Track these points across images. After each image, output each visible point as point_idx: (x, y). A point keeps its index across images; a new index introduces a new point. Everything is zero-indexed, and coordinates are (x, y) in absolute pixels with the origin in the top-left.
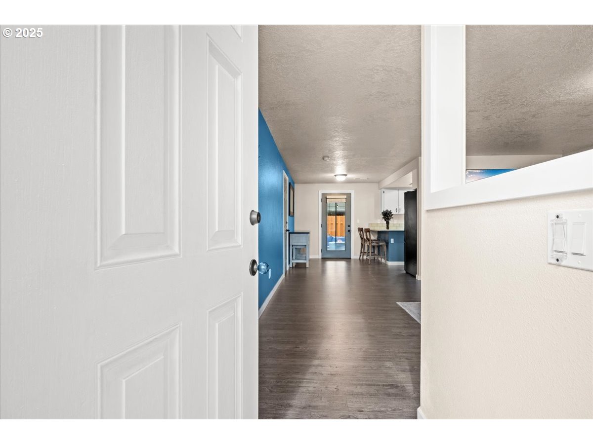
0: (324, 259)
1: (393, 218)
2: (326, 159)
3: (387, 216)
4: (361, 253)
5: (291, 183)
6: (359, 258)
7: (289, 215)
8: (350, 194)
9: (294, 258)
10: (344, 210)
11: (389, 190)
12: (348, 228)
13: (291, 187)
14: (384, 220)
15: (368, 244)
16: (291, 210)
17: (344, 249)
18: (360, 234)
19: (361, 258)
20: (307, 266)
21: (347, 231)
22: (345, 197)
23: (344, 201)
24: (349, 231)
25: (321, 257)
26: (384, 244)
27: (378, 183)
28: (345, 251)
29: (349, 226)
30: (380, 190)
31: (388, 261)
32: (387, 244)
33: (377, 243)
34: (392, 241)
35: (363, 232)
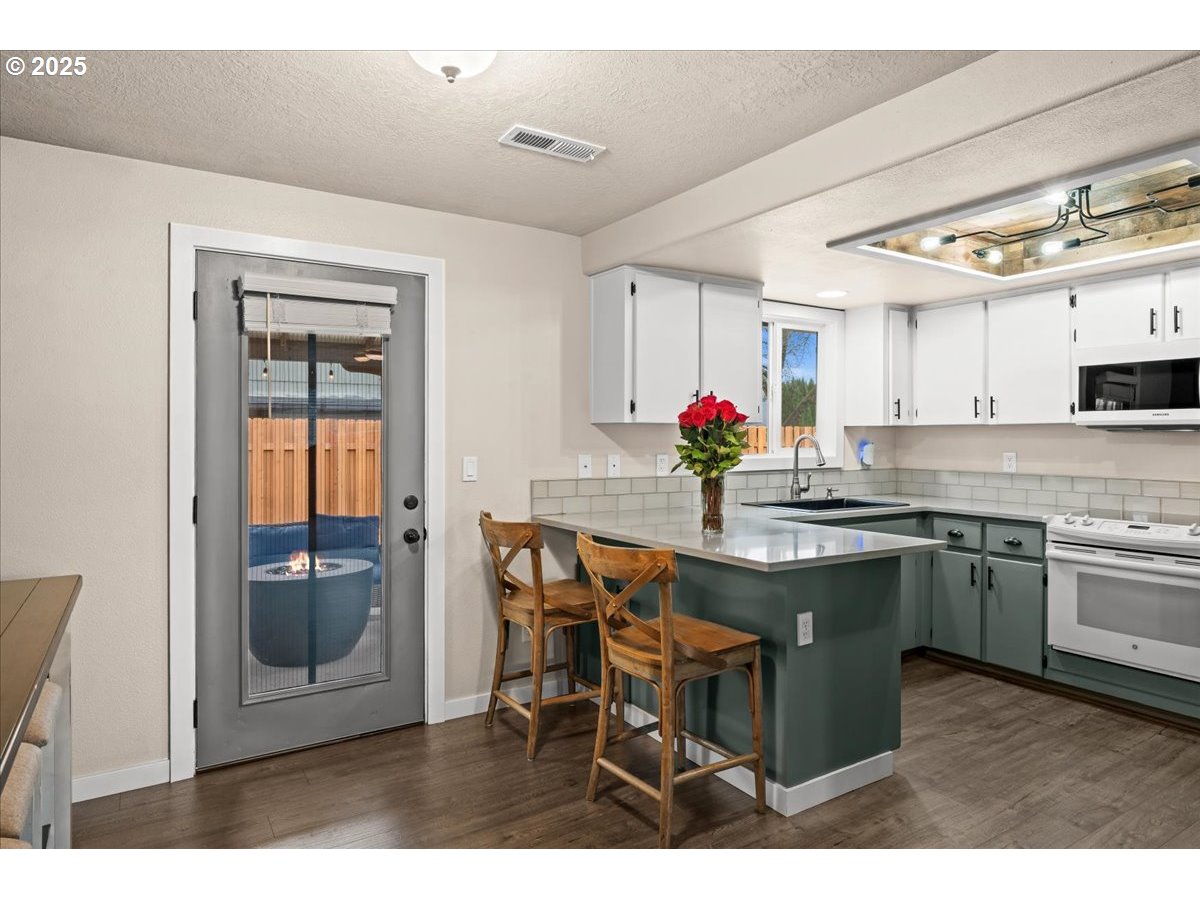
4: (500, 679)
8: (424, 277)
12: (407, 519)
21: (397, 534)
22: (388, 295)
24: (411, 538)
25: (190, 773)
26: (754, 657)
27: (581, 236)
28: (389, 680)
29: (411, 503)
30: (592, 280)
31: (772, 776)
32: (769, 650)
33: (710, 658)
34: (806, 628)
35: (538, 552)
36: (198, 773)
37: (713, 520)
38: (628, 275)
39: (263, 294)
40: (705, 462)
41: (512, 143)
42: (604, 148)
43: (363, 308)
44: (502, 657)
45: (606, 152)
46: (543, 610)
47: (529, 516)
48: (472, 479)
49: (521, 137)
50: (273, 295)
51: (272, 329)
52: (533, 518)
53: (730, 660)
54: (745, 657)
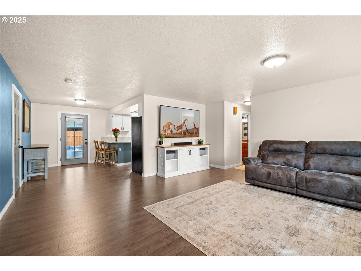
0: (63, 167)
1: (120, 134)
2: (69, 81)
3: (116, 132)
4: (96, 158)
5: (26, 100)
7: (23, 130)
8: (87, 115)
9: (30, 171)
10: (82, 127)
11: (116, 116)
12: (85, 141)
13: (26, 104)
14: (113, 135)
15: (103, 153)
16: (26, 126)
17: (82, 157)
18: (96, 145)
19: (96, 162)
20: (46, 177)
21: (84, 143)
22: (83, 117)
23: (82, 120)
24: (86, 143)
25: (60, 165)
27: (108, 110)
29: (86, 139)
30: (110, 115)
31: (117, 163)
32: (117, 151)
33: (109, 151)
34: (120, 149)
35: (98, 144)
36: (61, 166)
37: (116, 140)
38: (112, 115)
39: (68, 118)
43: (80, 119)
44: (96, 155)
46: (99, 150)
47: (102, 140)
49: (93, 105)
53: (112, 152)
54: (114, 152)
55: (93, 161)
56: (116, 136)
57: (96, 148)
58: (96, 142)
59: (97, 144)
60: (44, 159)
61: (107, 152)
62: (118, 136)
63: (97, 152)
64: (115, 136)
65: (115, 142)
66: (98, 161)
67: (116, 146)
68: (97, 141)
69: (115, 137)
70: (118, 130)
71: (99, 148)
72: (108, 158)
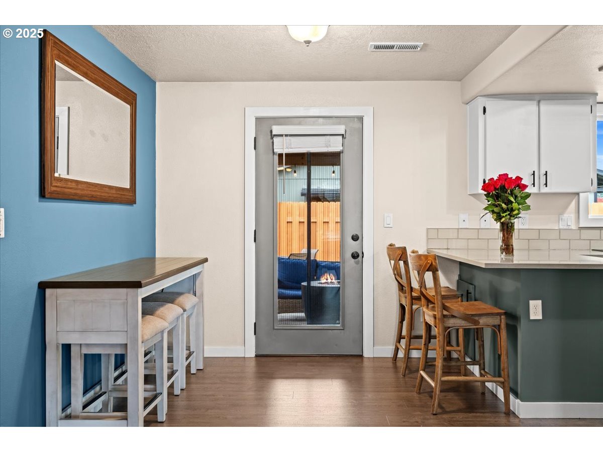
0: (267, 362)
1: (528, 208)
4: (400, 337)
6: (390, 354)
11: (505, 104)
12: (352, 246)
14: (490, 217)
17: (338, 324)
18: (397, 272)
19: (401, 354)
21: (348, 254)
24: (355, 256)
25: (253, 355)
26: (501, 322)
27: (460, 81)
28: (343, 330)
29: (355, 238)
30: (468, 106)
31: (516, 395)
32: (513, 320)
33: (467, 318)
34: (536, 310)
35: (406, 263)
36: (256, 356)
37: (508, 249)
38: (481, 102)
39: (282, 135)
40: (498, 213)
41: (375, 50)
42: (422, 43)
43: (328, 137)
44: (401, 324)
45: (424, 45)
46: (412, 296)
47: (425, 249)
48: (389, 226)
49: (377, 47)
50: (286, 135)
51: (285, 151)
52: (428, 250)
53: (483, 321)
54: (495, 321)
55: (387, 351)
56: (502, 224)
57: (401, 287)
58: (399, 254)
59: (401, 263)
60: (126, 344)
61: (451, 322)
62: (518, 224)
63: (402, 308)
64: (498, 218)
65: (496, 258)
66: (408, 350)
67: (509, 285)
68: (405, 248)
69: (498, 226)
70: (518, 183)
71: (412, 289)
72: (461, 348)
